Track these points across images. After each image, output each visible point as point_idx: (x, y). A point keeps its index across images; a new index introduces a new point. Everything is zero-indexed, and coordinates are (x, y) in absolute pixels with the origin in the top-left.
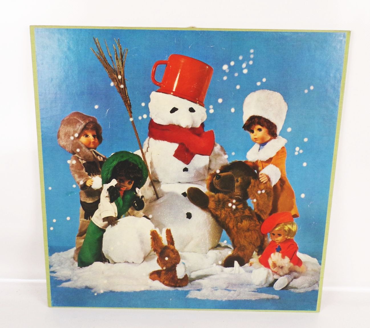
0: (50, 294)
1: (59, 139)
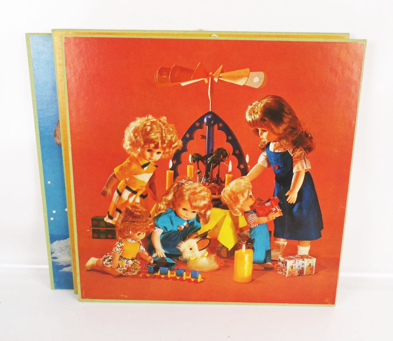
0: (53, 278)
1: (56, 138)
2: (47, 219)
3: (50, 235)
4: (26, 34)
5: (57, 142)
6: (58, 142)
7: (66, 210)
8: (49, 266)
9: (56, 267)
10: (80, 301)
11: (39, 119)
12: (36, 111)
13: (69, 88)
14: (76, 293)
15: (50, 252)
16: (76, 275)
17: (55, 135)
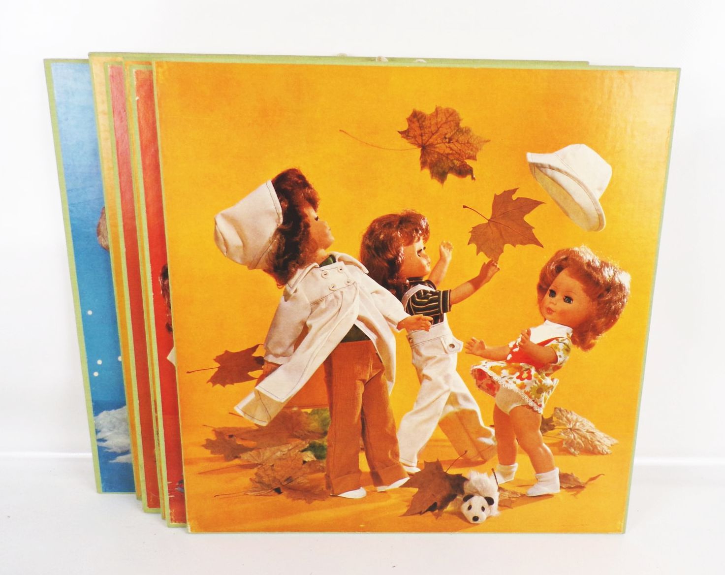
0: (99, 474)
1: (100, 237)
2: (87, 375)
3: (93, 401)
4: (44, 60)
5: (101, 244)
6: (104, 244)
7: (120, 359)
8: (93, 455)
9: (105, 456)
10: (145, 512)
11: (71, 205)
12: (65, 192)
13: (119, 153)
14: (139, 498)
15: (94, 432)
16: (138, 469)
17: (99, 233)
